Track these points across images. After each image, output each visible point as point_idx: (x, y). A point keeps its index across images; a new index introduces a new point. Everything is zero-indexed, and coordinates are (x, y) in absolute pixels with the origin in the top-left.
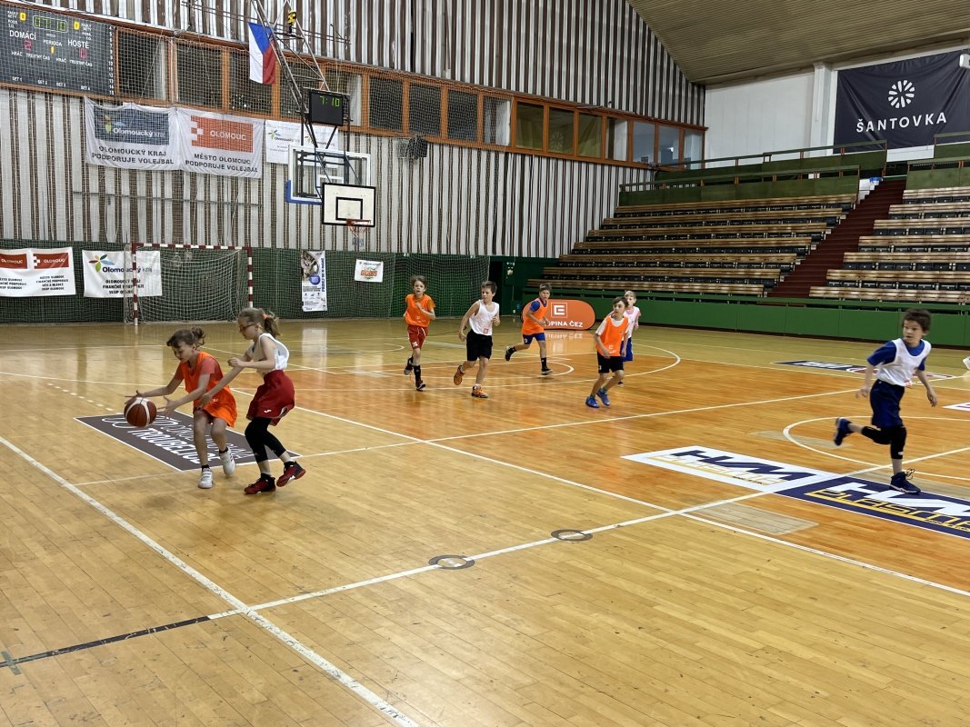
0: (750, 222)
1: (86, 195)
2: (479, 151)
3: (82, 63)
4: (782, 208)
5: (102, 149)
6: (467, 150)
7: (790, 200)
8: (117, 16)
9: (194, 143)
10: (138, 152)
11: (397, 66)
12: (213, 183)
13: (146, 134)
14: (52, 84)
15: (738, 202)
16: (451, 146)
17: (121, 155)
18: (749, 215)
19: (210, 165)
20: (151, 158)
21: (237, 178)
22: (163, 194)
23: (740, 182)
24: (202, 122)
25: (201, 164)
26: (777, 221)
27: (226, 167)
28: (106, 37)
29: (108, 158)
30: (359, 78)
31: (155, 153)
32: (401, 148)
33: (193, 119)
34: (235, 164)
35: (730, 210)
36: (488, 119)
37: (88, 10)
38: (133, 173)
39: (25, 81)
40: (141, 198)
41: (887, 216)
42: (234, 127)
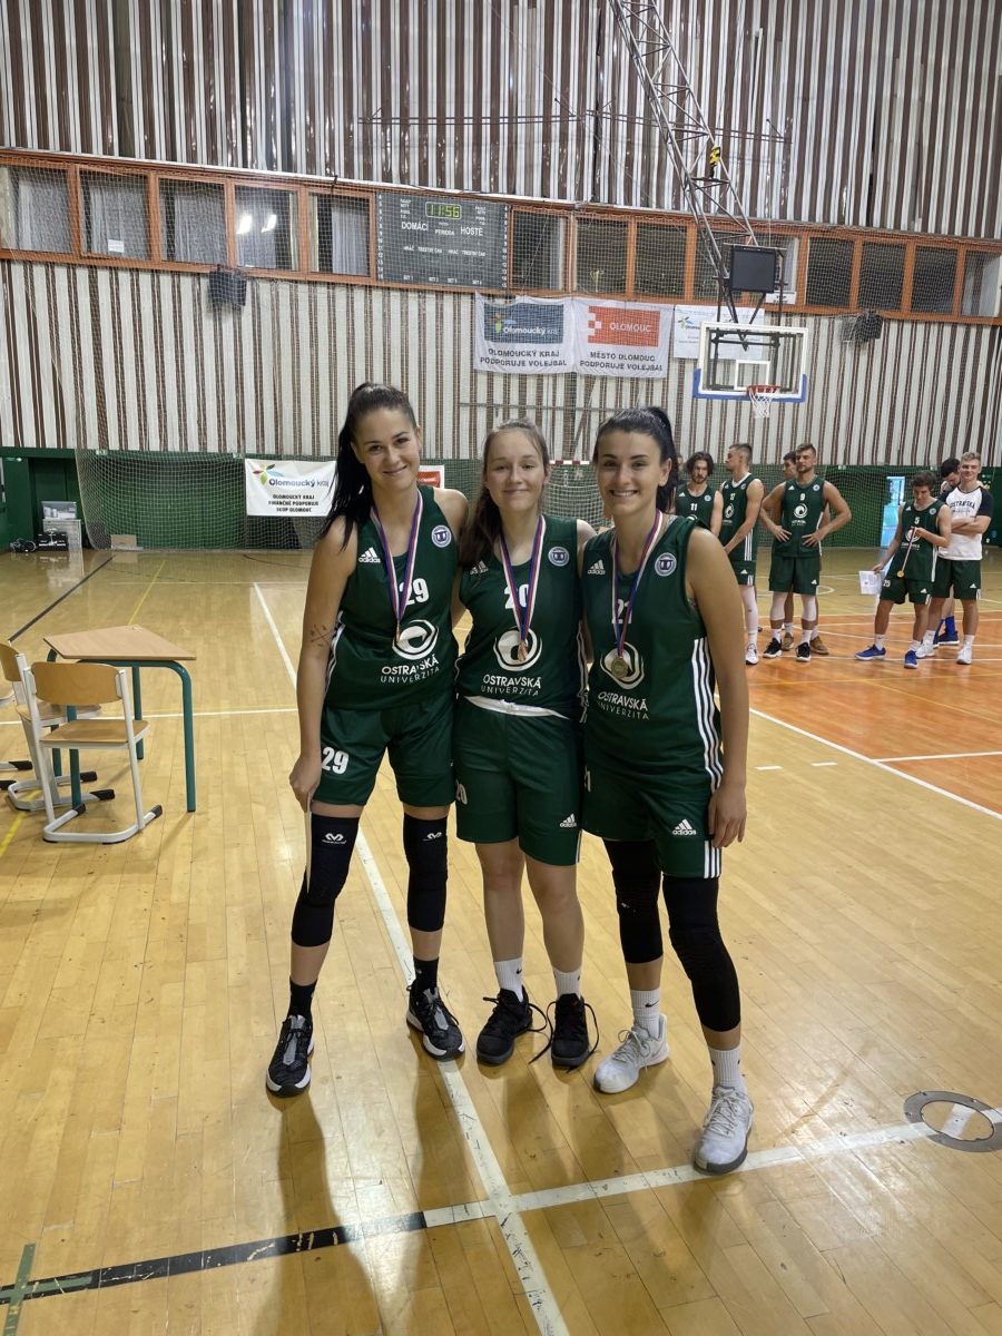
1: (473, 406)
2: (954, 326)
3: (474, 253)
5: (492, 351)
6: (936, 327)
8: (514, 193)
9: (591, 340)
10: (528, 354)
11: (849, 220)
12: (611, 386)
13: (538, 330)
14: (443, 280)
16: (914, 322)
17: (510, 358)
19: (607, 365)
20: (543, 359)
21: (637, 379)
22: (554, 401)
24: (600, 313)
25: (596, 364)
27: (626, 366)
28: (501, 218)
29: (497, 362)
30: (796, 241)
31: (547, 354)
32: (846, 328)
33: (592, 309)
34: (637, 362)
36: (970, 283)
37: (483, 190)
38: (523, 378)
39: (416, 280)
40: (531, 408)
42: (637, 317)
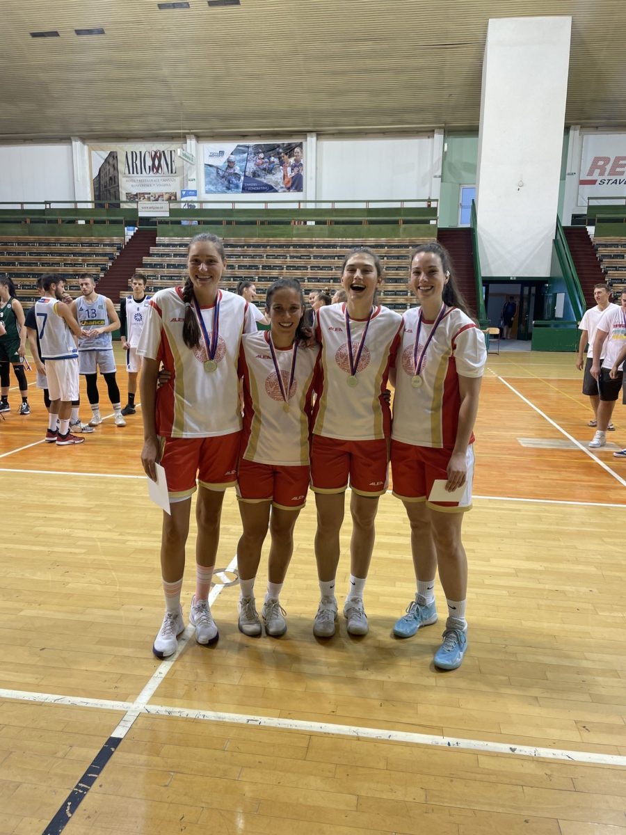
0: (46, 254)
4: (69, 244)
7: (73, 239)
15: (32, 238)
18: (44, 248)
23: (31, 222)
26: (68, 254)
35: (26, 244)
41: (149, 255)
